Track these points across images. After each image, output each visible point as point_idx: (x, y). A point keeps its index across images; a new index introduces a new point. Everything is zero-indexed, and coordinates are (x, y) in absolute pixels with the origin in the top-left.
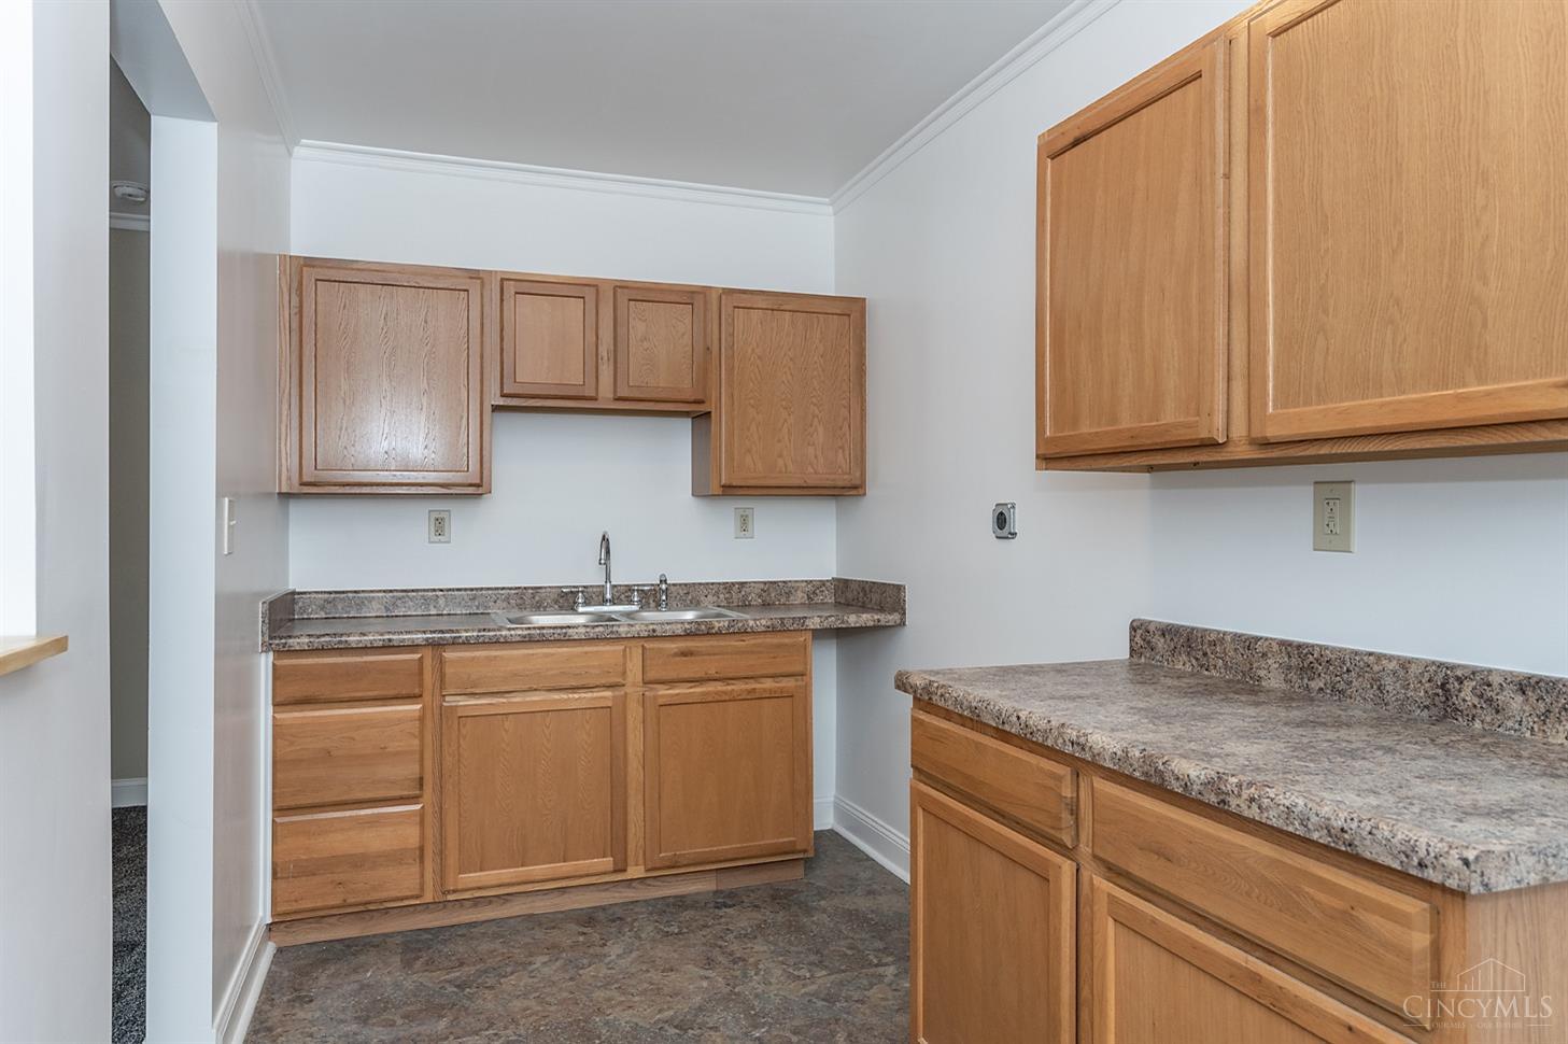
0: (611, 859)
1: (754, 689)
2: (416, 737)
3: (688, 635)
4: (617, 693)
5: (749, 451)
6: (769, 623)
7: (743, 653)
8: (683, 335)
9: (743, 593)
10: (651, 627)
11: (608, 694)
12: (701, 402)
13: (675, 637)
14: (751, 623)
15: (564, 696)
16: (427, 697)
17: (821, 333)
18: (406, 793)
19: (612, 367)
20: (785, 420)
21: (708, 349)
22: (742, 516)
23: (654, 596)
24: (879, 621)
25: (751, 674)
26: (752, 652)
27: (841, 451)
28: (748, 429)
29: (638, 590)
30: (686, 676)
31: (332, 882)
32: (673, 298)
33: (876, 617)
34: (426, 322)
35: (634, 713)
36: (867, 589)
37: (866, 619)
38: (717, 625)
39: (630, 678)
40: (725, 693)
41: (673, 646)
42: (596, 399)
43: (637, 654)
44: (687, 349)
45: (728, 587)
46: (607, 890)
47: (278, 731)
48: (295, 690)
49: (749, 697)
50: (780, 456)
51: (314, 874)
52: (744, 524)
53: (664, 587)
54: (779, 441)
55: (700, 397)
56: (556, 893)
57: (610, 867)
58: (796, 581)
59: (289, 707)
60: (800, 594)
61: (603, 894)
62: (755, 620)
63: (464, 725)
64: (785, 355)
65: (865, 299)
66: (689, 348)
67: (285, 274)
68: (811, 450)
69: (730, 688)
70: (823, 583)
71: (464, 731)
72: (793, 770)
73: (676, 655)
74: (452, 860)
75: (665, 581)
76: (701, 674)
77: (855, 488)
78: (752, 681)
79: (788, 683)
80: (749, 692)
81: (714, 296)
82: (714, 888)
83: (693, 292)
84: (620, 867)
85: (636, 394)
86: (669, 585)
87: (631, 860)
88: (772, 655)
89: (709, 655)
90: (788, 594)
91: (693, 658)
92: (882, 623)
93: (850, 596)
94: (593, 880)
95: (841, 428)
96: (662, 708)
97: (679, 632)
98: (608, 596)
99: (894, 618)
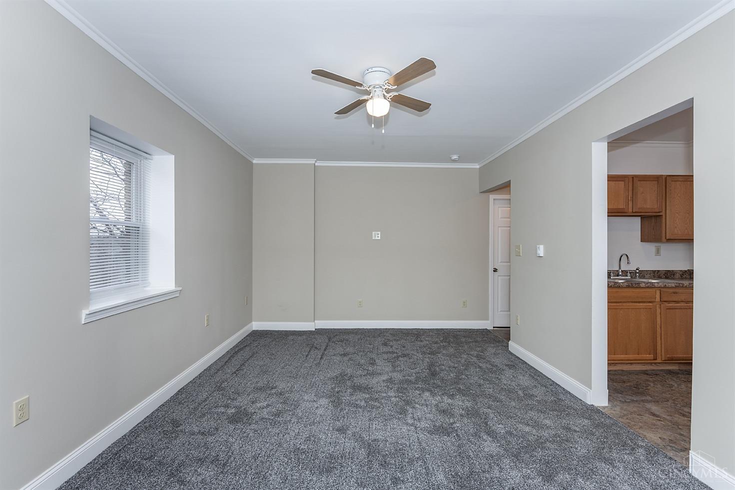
0: (652, 356)
3: (676, 287)
4: (653, 304)
5: (676, 228)
8: (655, 191)
10: (665, 284)
11: (650, 304)
12: (660, 212)
13: (671, 288)
19: (632, 202)
22: (657, 249)
23: (635, 274)
28: (676, 221)
29: (630, 272)
30: (673, 300)
32: (652, 179)
38: (685, 284)
39: (657, 300)
41: (671, 290)
42: (628, 213)
43: (658, 292)
44: (655, 195)
45: (654, 272)
46: (644, 365)
50: (686, 229)
52: (658, 252)
53: (638, 271)
54: (686, 224)
56: (629, 364)
57: (652, 358)
60: (678, 275)
61: (644, 366)
69: (688, 305)
70: (686, 271)
73: (671, 293)
76: (679, 300)
82: (677, 368)
83: (658, 177)
84: (655, 358)
85: (640, 211)
86: (640, 271)
87: (658, 357)
89: (682, 293)
90: (674, 275)
91: (677, 294)
94: (646, 362)
96: (666, 310)
97: (673, 286)
98: (620, 274)
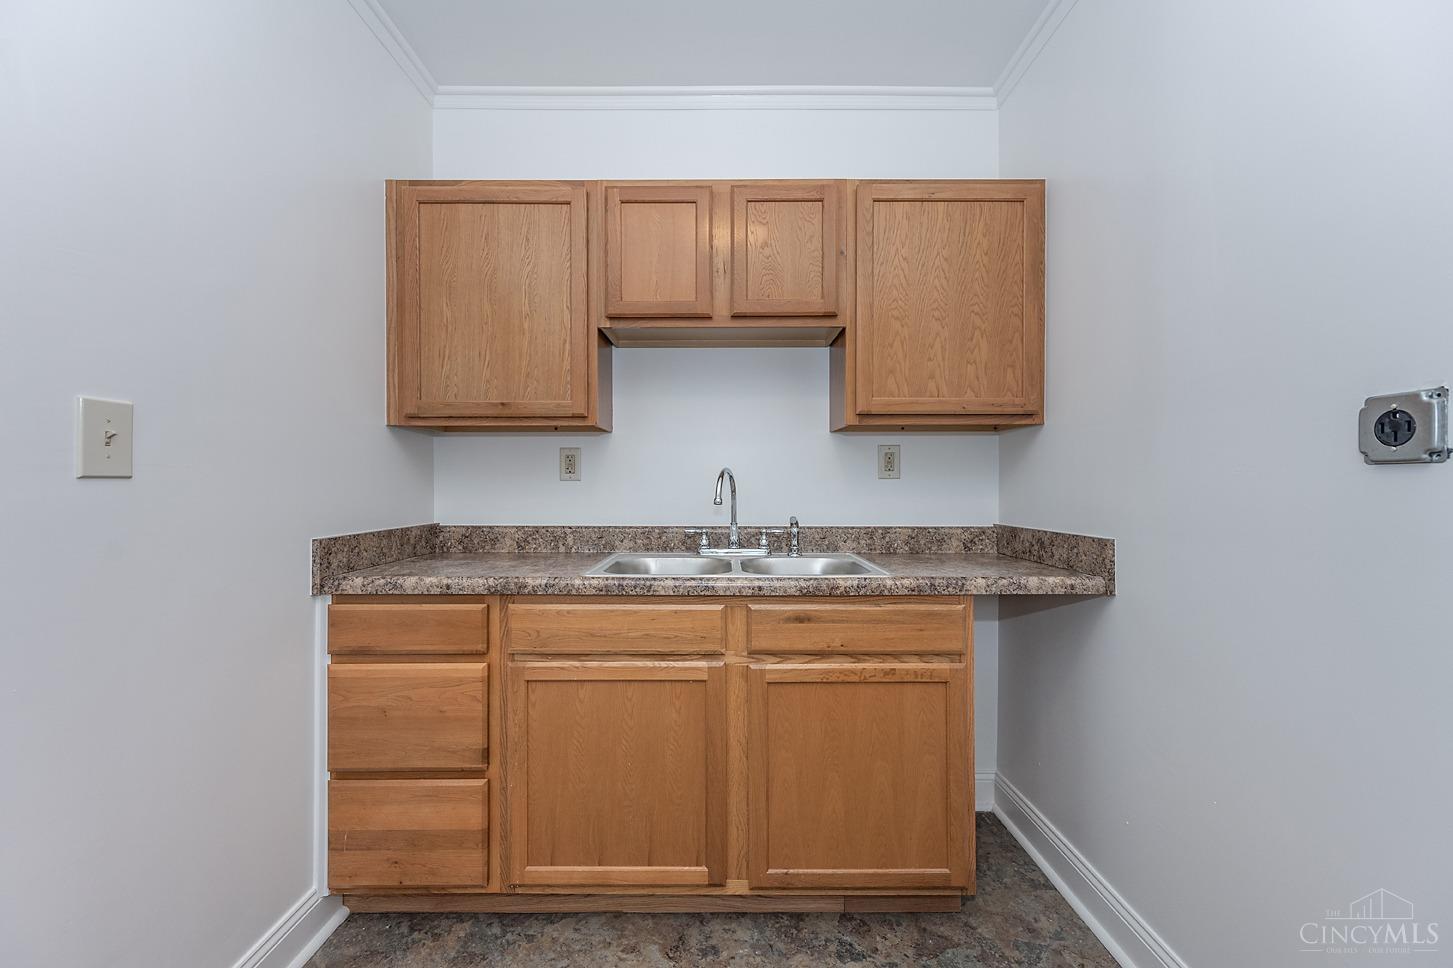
0: (706, 869)
1: (894, 669)
2: (479, 701)
3: (804, 595)
4: (715, 664)
5: (892, 372)
6: (914, 583)
7: (878, 621)
8: (812, 237)
9: (887, 539)
10: (757, 584)
11: (703, 664)
12: (833, 316)
13: (786, 598)
14: (889, 583)
15: (649, 664)
16: (495, 654)
17: (986, 224)
18: (467, 766)
19: (728, 281)
20: (938, 334)
21: (842, 253)
22: (886, 454)
23: (786, 540)
24: (1072, 587)
25: (889, 649)
26: (892, 622)
27: (1010, 370)
28: (891, 346)
29: (767, 534)
30: (800, 646)
31: (388, 860)
32: (799, 195)
33: (1069, 582)
34: (528, 240)
35: (736, 690)
36: (1047, 542)
37: (1054, 583)
39: (731, 646)
40: (853, 672)
41: (786, 608)
42: (710, 318)
43: (740, 616)
44: (816, 253)
45: (870, 532)
47: (335, 685)
48: (352, 640)
49: (884, 680)
50: (932, 377)
51: (369, 849)
52: (890, 463)
53: (795, 530)
54: (930, 359)
55: (831, 309)
57: (706, 878)
58: (951, 528)
59: (345, 659)
60: (955, 543)
62: (894, 579)
63: (533, 691)
64: (938, 254)
65: (1044, 180)
66: (818, 254)
67: (391, 201)
68: (971, 368)
69: (860, 666)
70: (983, 531)
71: (532, 698)
72: (948, 781)
73: (789, 619)
74: (519, 848)
75: (797, 523)
76: (821, 646)
77: (1029, 415)
78: (890, 659)
79: (941, 666)
80: (886, 673)
81: (850, 190)
83: (823, 187)
84: (717, 879)
86: (801, 528)
87: (732, 870)
88: (918, 627)
89: (833, 621)
90: (940, 544)
91: (811, 625)
92: (1078, 591)
93: (1019, 547)
94: (684, 892)
95: (1011, 342)
96: (772, 687)
97: (792, 591)
98: (734, 538)
99: (1098, 583)
